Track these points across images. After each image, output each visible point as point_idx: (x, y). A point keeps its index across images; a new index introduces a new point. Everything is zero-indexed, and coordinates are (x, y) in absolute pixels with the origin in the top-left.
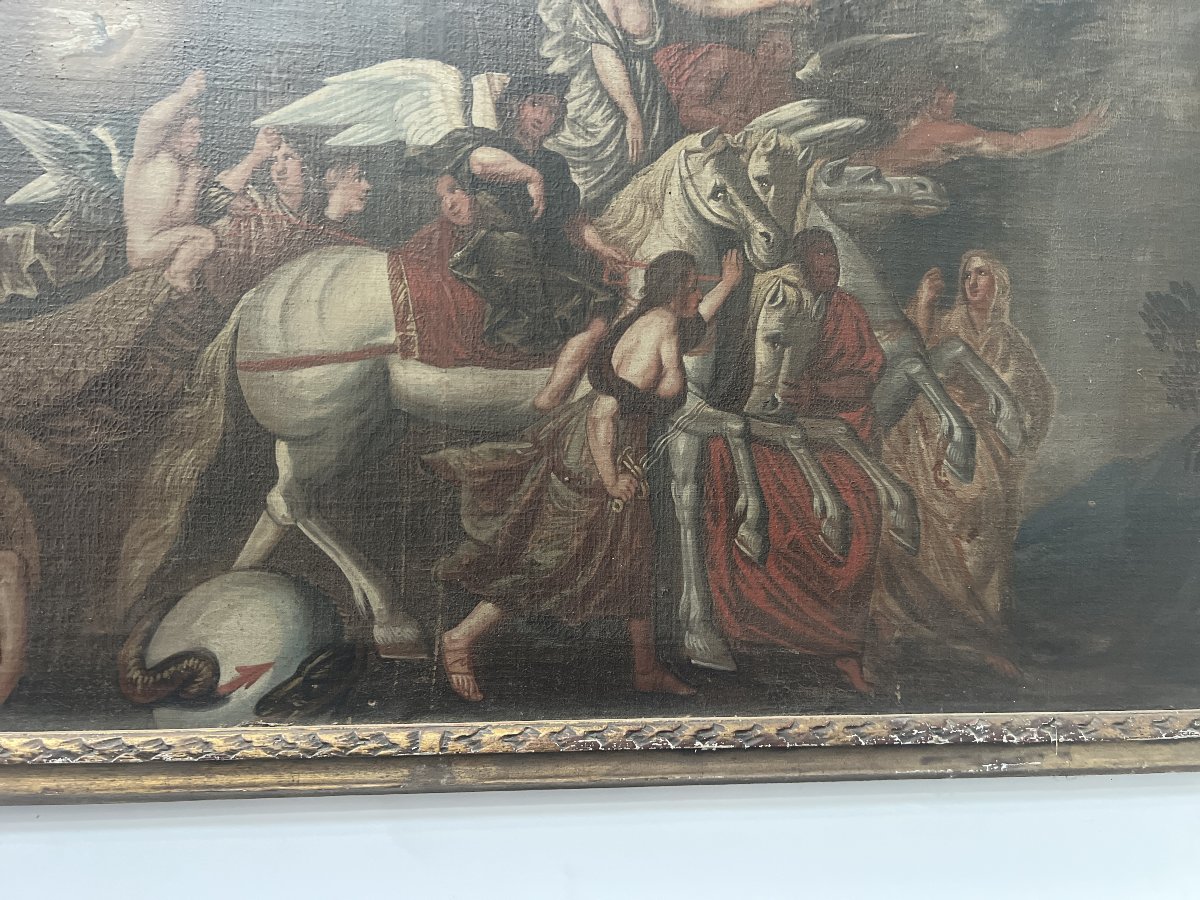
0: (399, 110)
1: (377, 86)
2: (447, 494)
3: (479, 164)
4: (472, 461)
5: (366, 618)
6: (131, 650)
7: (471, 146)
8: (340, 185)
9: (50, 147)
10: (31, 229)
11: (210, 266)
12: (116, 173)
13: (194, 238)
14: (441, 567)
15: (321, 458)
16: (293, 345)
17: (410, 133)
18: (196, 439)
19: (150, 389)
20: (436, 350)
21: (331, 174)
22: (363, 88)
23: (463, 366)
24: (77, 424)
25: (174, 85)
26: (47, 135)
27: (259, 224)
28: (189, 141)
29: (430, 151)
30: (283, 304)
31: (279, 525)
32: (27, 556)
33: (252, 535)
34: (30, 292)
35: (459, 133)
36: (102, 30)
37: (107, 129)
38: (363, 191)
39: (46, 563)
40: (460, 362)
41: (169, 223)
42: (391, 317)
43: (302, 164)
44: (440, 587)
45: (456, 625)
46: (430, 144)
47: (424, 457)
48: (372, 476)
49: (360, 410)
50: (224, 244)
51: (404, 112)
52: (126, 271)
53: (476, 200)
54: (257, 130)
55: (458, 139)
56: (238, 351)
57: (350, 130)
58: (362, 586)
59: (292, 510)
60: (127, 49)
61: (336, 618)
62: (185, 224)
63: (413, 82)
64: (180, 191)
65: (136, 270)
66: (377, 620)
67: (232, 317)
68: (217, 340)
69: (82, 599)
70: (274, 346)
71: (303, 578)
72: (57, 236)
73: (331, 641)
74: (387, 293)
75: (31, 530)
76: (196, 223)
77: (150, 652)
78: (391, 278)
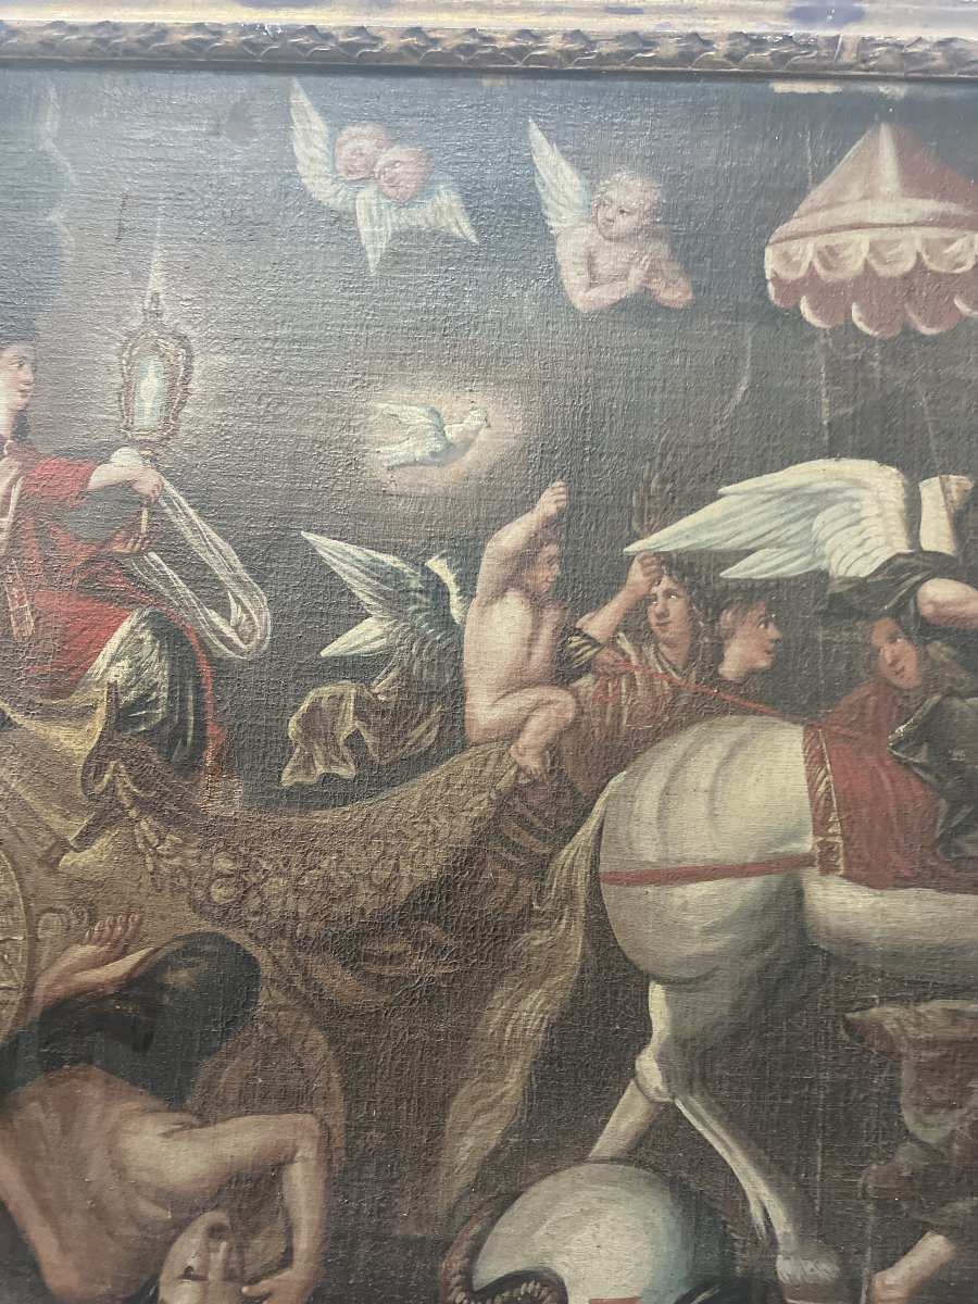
0: (821, 529)
1: (790, 496)
2: (881, 1072)
3: (931, 602)
4: (918, 1025)
5: (767, 1244)
6: (454, 1262)
7: (918, 578)
8: (739, 633)
9: (376, 583)
10: (350, 689)
11: (568, 741)
12: (456, 617)
13: (549, 703)
14: (871, 1177)
15: (711, 1009)
16: (675, 851)
17: (834, 561)
18: (545, 977)
19: (489, 905)
20: (869, 863)
21: (727, 617)
22: (769, 500)
23: (906, 887)
24: (398, 947)
25: (527, 504)
26: (372, 569)
27: (632, 685)
28: (545, 575)
29: (861, 585)
30: (662, 795)
31: (652, 1101)
32: (330, 1123)
33: (615, 1114)
34: (347, 772)
35: (901, 560)
36: (440, 429)
37: (445, 561)
38: (771, 641)
39: (353, 1134)
40: (902, 882)
41: (517, 682)
42: (807, 815)
43: (689, 604)
44: (870, 1207)
45: (891, 1264)
46: (862, 576)
47: (849, 1016)
48: (778, 1039)
49: (761, 946)
50: (586, 710)
51: (827, 531)
52: (464, 747)
53: (926, 653)
54: (630, 559)
55: (901, 569)
56: (602, 857)
57: (752, 558)
58: (762, 1196)
59: (669, 1081)
60: (469, 456)
61: (725, 1241)
62: (538, 684)
63: (839, 490)
64: (531, 641)
65: (477, 745)
66: (782, 1248)
67: (595, 809)
68: (575, 840)
69: (395, 1186)
70: (649, 851)
71: (681, 1179)
72: (382, 698)
73: (718, 1274)
74: (803, 780)
75: (336, 1087)
76: (552, 684)
77: (477, 1267)
78: (809, 761)
